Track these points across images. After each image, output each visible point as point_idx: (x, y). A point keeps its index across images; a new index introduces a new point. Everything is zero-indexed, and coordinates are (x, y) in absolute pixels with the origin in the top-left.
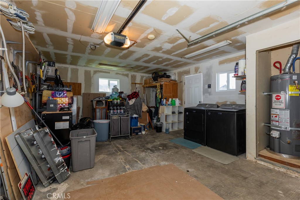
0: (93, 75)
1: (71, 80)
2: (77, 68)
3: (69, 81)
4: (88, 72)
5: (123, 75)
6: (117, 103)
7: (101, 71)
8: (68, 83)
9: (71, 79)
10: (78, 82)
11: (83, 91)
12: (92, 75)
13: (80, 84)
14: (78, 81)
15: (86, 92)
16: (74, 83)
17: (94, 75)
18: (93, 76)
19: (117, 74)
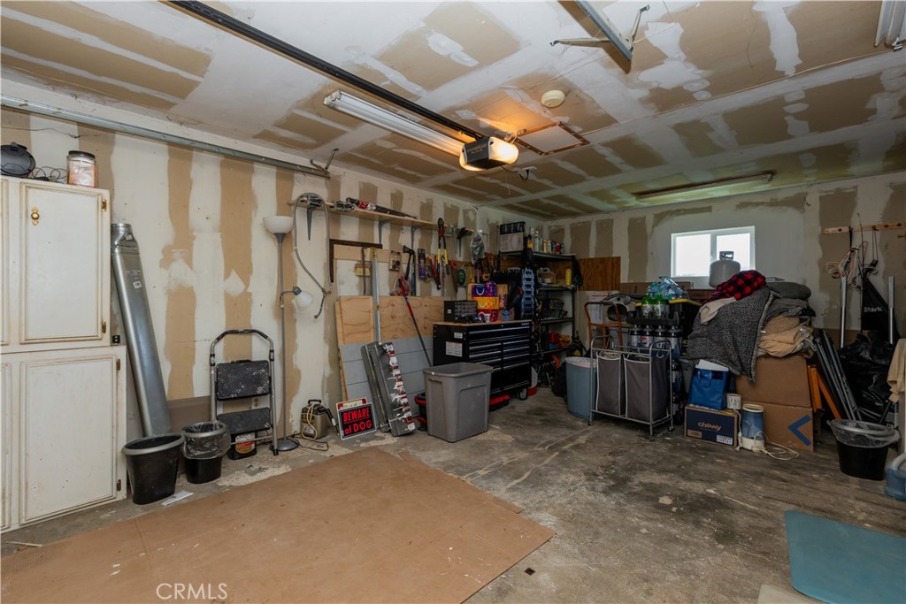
0: (653, 228)
1: (596, 252)
2: (611, 217)
3: (592, 255)
4: (639, 222)
5: (774, 204)
6: (652, 313)
7: (678, 210)
8: (589, 259)
9: (598, 249)
10: (614, 256)
11: (624, 278)
12: (649, 229)
13: (619, 258)
14: (612, 253)
15: (632, 281)
16: (603, 259)
17: (656, 228)
18: (652, 232)
19: (742, 206)
